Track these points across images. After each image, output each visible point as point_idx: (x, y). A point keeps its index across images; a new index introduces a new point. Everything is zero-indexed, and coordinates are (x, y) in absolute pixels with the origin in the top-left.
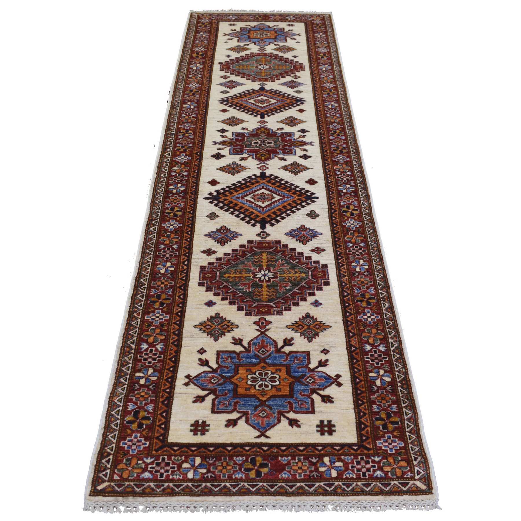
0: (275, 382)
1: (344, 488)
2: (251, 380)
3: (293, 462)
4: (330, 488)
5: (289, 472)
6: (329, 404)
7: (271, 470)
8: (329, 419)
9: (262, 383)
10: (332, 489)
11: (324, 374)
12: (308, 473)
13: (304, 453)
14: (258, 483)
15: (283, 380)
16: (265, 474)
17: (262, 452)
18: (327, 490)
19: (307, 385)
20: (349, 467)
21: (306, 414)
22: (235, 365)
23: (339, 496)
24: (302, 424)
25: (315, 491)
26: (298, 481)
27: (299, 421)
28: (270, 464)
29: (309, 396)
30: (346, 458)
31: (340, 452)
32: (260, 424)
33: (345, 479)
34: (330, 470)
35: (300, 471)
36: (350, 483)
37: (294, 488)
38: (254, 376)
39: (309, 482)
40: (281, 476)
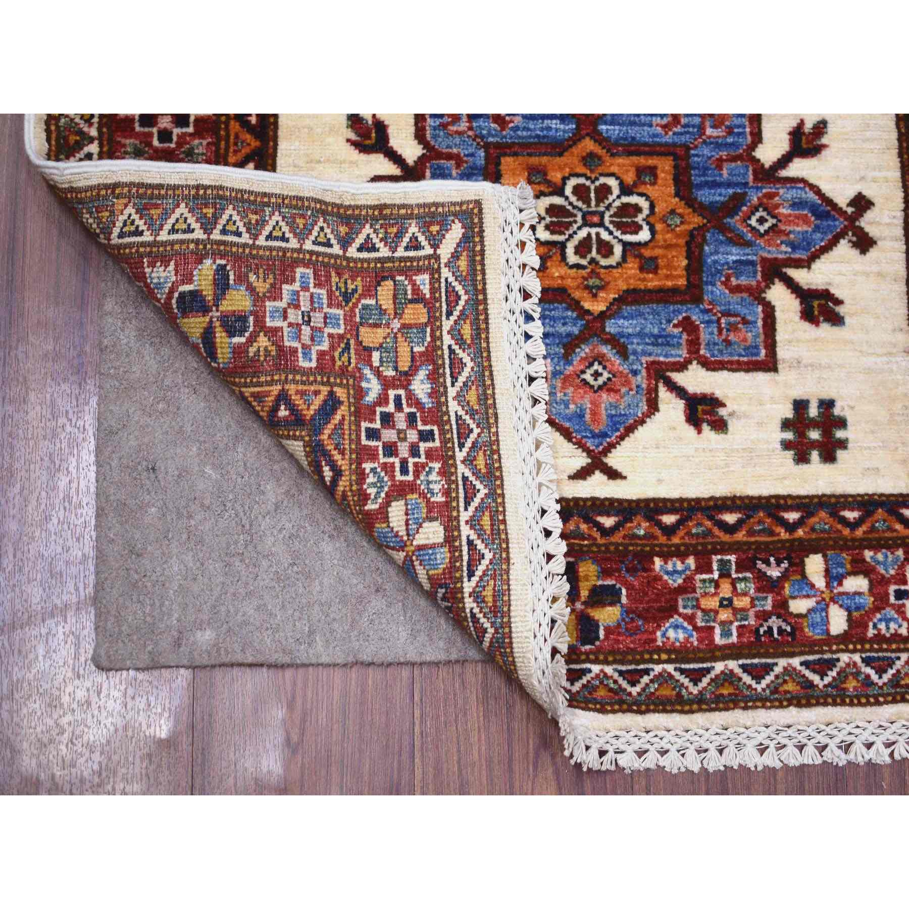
0: (636, 233)
1: (868, 676)
2: (548, 219)
3: (704, 581)
4: (823, 675)
5: (691, 619)
6: (826, 329)
7: (628, 612)
8: (826, 396)
9: (589, 235)
10: (827, 680)
11: (811, 196)
12: (752, 621)
13: (740, 536)
14: (588, 666)
15: (663, 220)
16: (608, 630)
17: (597, 535)
18: (811, 685)
19: (748, 244)
20: (887, 595)
21: (747, 371)
22: (487, 146)
23: (851, 704)
24: (731, 414)
25: (775, 689)
26: (718, 654)
27: (723, 405)
28: (624, 591)
29: (757, 295)
30: (880, 557)
31: (859, 532)
32: (588, 417)
33: (871, 641)
34: (826, 609)
35: (724, 615)
36: (889, 654)
37: (705, 681)
38: (557, 200)
39: (754, 657)
40: (664, 635)
